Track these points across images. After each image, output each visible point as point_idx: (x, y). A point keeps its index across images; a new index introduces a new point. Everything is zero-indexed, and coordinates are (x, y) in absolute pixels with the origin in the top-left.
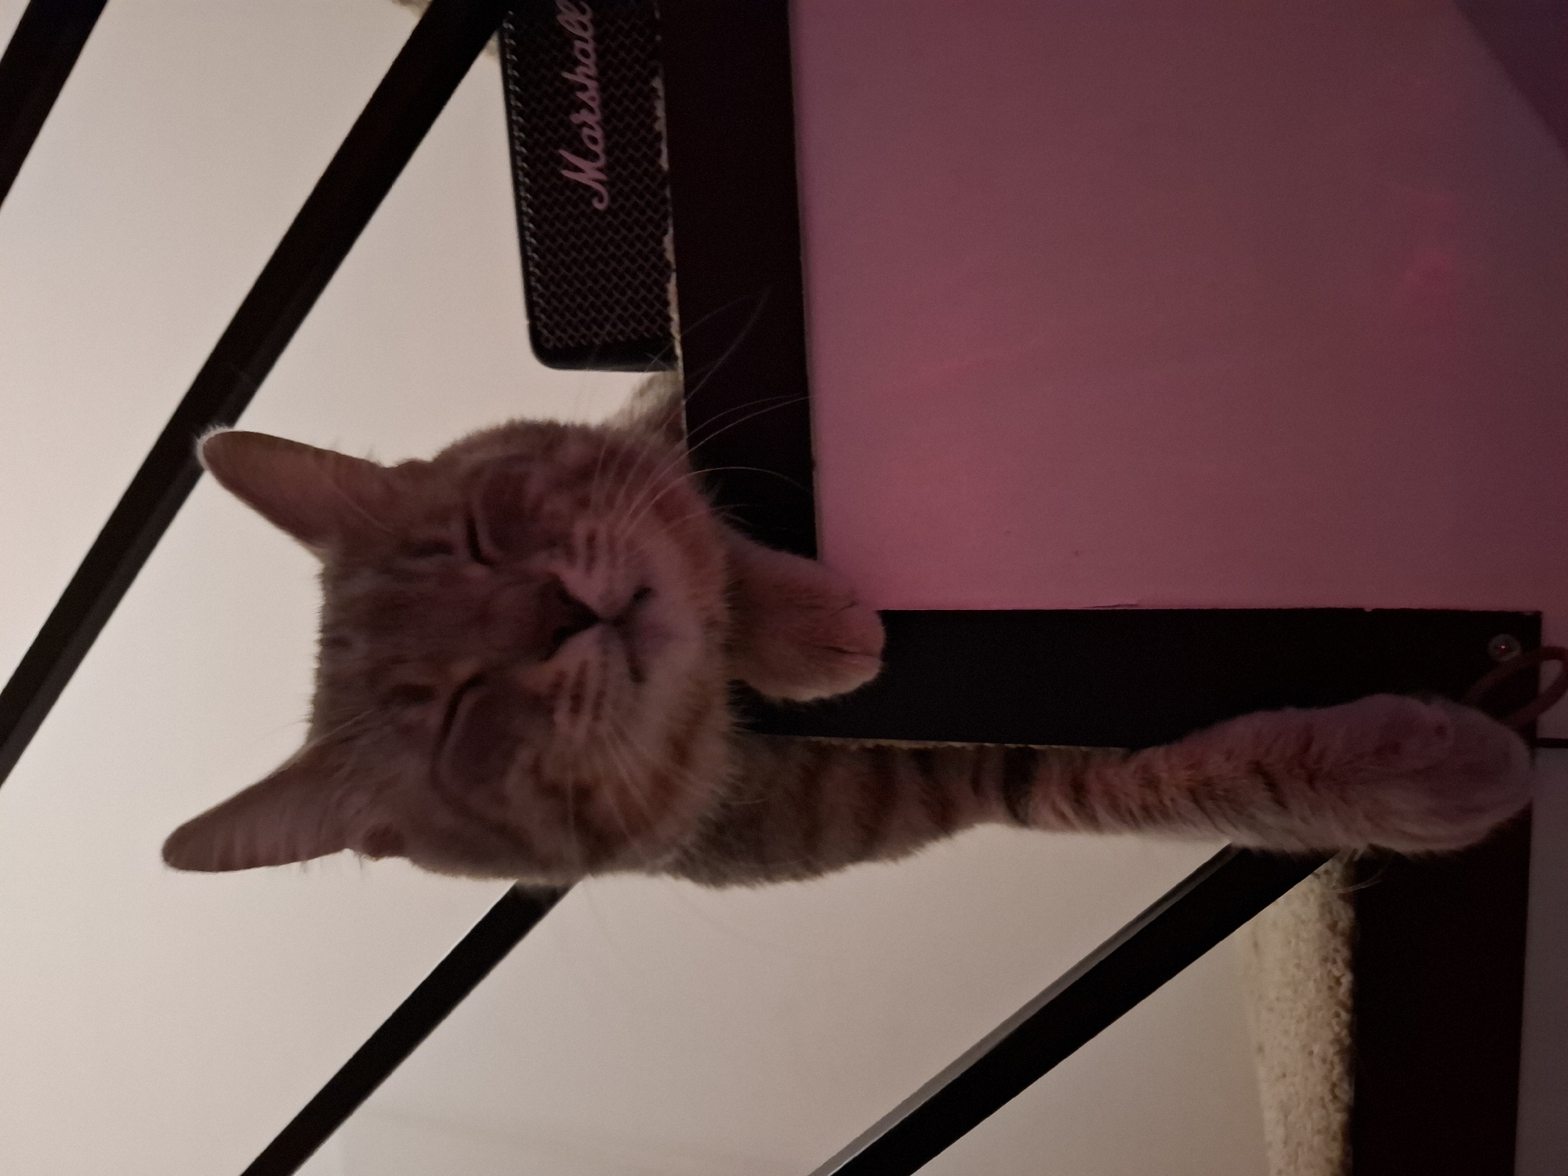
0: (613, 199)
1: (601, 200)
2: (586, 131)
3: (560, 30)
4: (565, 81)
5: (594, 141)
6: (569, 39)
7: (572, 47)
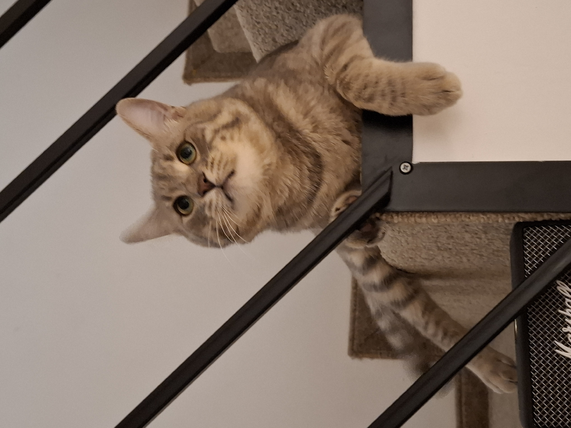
3: (558, 293)
4: (559, 313)
6: (562, 297)
7: (564, 300)
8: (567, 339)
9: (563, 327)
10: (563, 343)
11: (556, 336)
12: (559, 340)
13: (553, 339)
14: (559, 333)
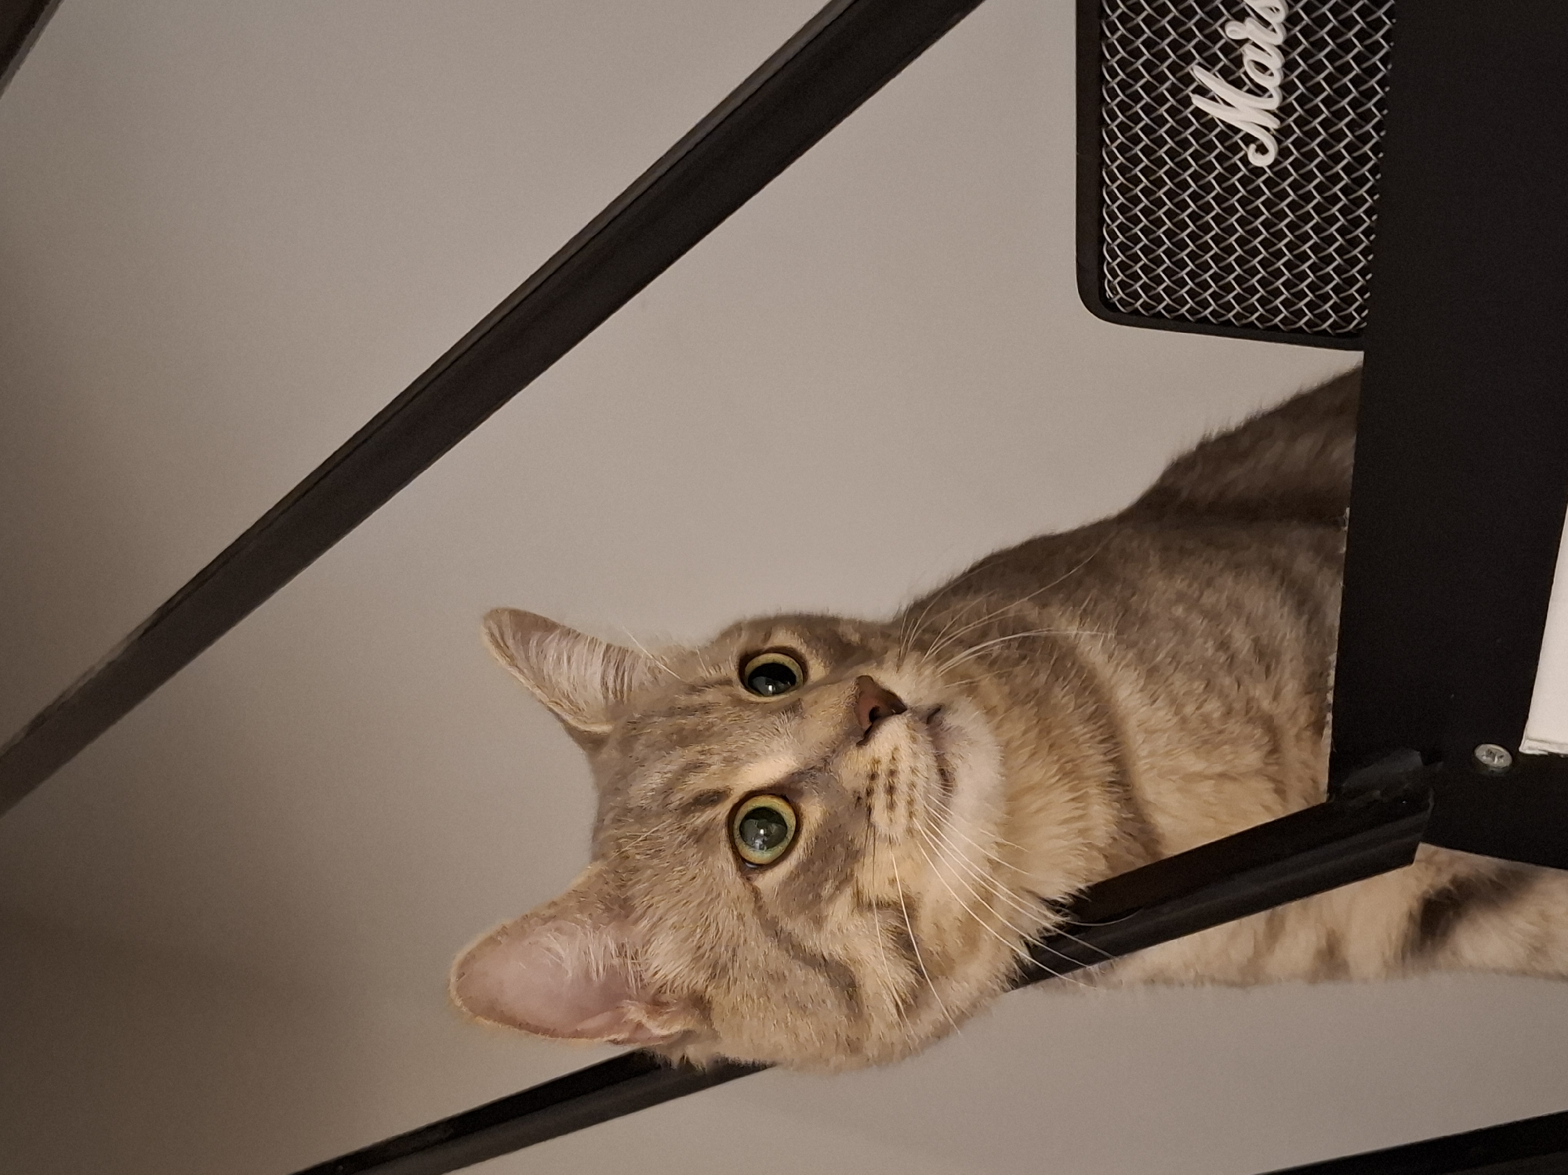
0: (1283, 153)
1: (1262, 150)
2: (1249, 54)
5: (1263, 68)
8: (1238, 62)
9: (1228, 20)
10: (1225, 73)
11: (1200, 48)
12: (1210, 63)
13: (1188, 58)
14: (1215, 37)
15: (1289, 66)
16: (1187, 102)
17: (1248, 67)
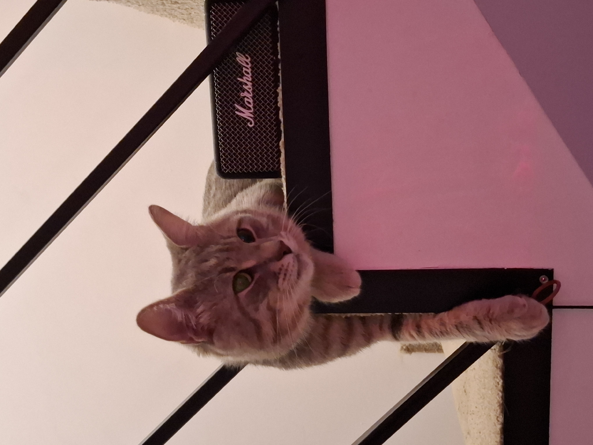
0: (256, 124)
1: (251, 124)
2: (246, 99)
3: (237, 63)
4: (238, 81)
5: (249, 103)
6: (241, 67)
7: (242, 70)
8: (244, 102)
11: (236, 100)
12: (238, 103)
13: (234, 103)
14: (239, 97)
15: (254, 102)
16: (235, 113)
17: (246, 103)
